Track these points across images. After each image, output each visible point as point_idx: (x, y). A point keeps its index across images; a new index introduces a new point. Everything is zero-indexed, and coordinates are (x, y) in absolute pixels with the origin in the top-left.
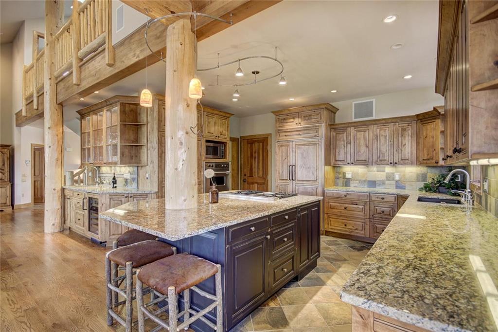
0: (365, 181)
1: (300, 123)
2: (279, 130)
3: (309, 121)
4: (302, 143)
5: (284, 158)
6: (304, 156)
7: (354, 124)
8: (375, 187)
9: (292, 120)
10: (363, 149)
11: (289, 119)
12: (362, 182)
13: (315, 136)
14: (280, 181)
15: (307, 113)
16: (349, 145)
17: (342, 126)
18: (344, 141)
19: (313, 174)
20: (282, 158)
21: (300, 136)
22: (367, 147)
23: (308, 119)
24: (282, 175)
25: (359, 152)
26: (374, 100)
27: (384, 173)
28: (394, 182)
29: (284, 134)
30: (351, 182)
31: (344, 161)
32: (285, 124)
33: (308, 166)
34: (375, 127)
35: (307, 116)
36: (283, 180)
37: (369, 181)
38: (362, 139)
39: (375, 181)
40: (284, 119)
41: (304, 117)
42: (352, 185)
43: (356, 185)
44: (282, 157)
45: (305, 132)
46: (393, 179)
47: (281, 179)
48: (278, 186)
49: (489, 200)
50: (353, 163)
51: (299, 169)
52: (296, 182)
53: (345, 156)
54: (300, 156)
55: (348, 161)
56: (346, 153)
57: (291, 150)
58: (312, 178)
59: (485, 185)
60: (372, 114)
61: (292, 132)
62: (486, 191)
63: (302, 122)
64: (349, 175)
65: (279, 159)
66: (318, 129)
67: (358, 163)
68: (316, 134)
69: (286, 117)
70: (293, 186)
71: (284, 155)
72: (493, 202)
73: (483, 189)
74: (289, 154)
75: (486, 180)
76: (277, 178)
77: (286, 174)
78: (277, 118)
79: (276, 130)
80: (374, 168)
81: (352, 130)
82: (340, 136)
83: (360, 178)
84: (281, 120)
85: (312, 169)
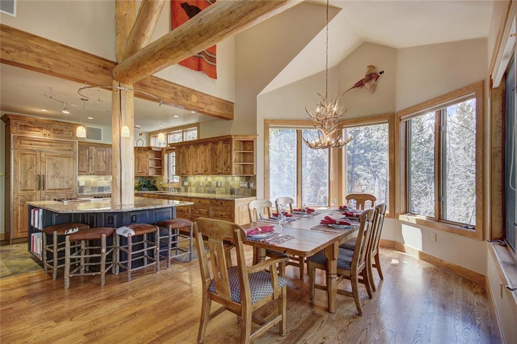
0: (96, 187)
1: (49, 135)
2: (19, 137)
3: (60, 135)
4: (54, 154)
5: (28, 167)
6: (57, 166)
7: (95, 145)
8: (103, 191)
9: (38, 129)
10: (102, 164)
11: (34, 128)
12: (93, 188)
13: (70, 150)
14: (23, 192)
15: (59, 128)
16: (91, 160)
17: (86, 144)
18: (86, 156)
19: (67, 183)
21: (50, 147)
22: (105, 162)
23: (59, 133)
24: (25, 185)
25: (99, 165)
26: (102, 128)
29: (28, 142)
30: (85, 189)
31: (86, 172)
32: (26, 132)
33: (62, 176)
35: (57, 130)
36: (26, 190)
37: (99, 188)
38: (101, 156)
39: (103, 187)
40: (25, 126)
41: (54, 130)
43: (89, 191)
44: (25, 166)
45: (58, 144)
47: (24, 190)
48: (17, 198)
49: (189, 189)
50: (94, 174)
51: (49, 179)
52: (46, 191)
53: (87, 168)
54: (52, 166)
55: (90, 172)
56: (88, 166)
57: (38, 160)
58: (66, 186)
59: (186, 184)
60: (100, 139)
61: (40, 141)
62: (186, 186)
63: (51, 135)
64: (82, 184)
65: (20, 168)
66: (72, 144)
67: (98, 174)
68: (71, 148)
69: (29, 125)
70: (42, 196)
71: (28, 163)
72: (194, 189)
73: (183, 185)
74: (36, 164)
75: (187, 182)
76: (17, 189)
77: (32, 184)
78: (13, 122)
79: (14, 136)
80: (103, 178)
81: (94, 150)
82: (83, 152)
83: (92, 185)
84: (20, 126)
85: (66, 179)
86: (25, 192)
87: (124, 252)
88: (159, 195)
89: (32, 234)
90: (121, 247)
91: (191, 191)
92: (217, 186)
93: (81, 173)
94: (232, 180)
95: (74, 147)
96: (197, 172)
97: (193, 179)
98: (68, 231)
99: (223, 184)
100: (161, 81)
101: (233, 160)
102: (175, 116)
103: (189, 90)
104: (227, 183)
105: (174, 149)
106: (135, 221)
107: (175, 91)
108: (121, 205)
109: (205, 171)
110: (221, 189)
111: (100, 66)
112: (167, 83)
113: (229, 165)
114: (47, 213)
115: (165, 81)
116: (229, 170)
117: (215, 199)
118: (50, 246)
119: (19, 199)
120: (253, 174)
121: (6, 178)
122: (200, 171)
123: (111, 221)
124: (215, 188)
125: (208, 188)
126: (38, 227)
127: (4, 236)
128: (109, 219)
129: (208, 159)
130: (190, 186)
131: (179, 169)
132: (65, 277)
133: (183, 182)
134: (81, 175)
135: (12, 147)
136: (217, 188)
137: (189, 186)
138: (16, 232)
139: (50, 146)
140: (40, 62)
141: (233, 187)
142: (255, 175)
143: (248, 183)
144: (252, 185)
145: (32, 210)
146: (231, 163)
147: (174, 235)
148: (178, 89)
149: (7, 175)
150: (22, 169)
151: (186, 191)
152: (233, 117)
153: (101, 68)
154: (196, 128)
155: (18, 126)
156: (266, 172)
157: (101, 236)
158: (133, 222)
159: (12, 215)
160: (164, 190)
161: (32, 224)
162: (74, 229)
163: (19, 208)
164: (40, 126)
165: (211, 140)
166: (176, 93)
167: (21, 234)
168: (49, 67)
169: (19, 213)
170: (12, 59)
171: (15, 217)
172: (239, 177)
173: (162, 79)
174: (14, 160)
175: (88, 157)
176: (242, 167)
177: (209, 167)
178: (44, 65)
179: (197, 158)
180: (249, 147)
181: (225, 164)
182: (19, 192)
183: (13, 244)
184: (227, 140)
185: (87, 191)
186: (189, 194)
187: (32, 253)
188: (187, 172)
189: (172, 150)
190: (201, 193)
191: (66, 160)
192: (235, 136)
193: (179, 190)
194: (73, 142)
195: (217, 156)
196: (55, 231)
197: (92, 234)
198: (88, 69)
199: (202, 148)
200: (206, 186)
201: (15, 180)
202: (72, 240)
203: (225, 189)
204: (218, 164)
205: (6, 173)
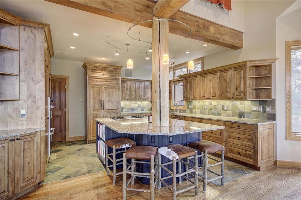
0: (129, 108)
1: (106, 74)
2: (91, 76)
3: (111, 74)
4: (108, 87)
5: (96, 96)
6: (110, 95)
7: (130, 80)
8: (134, 111)
9: (100, 71)
10: (133, 93)
11: (98, 70)
12: (128, 109)
14: (93, 111)
15: (111, 69)
16: (127, 90)
17: (125, 80)
18: (125, 88)
19: (115, 105)
20: (94, 96)
21: (106, 83)
22: (135, 92)
24: (94, 107)
25: (132, 94)
26: (133, 69)
27: (137, 104)
28: (140, 108)
29: (96, 80)
31: (125, 98)
32: (95, 73)
33: (113, 101)
34: (138, 83)
35: (110, 71)
36: (95, 110)
37: (131, 109)
38: (133, 88)
39: (134, 108)
40: (94, 69)
41: (108, 71)
42: (124, 111)
43: (126, 111)
44: (94, 94)
45: (110, 80)
46: (140, 107)
47: (93, 110)
48: (90, 115)
49: (194, 111)
50: (129, 100)
51: (106, 103)
52: (105, 111)
53: (125, 95)
54: (107, 94)
55: (127, 98)
56: (126, 94)
57: (101, 91)
58: (115, 108)
59: (191, 107)
60: (132, 76)
61: (101, 79)
62: (191, 108)
63: (107, 74)
64: (122, 106)
65: (91, 96)
66: (118, 80)
67: (131, 99)
68: (117, 83)
69: (96, 69)
70: (103, 114)
71: (96, 93)
72: (198, 111)
73: (188, 108)
74: (100, 93)
75: (192, 105)
76: (90, 109)
77: (97, 106)
78: (88, 67)
79: (89, 76)
80: (133, 102)
81: (129, 83)
82: (123, 85)
83: (127, 107)
84: (92, 69)
85: (115, 103)
86: (94, 111)
87: (164, 169)
88: (172, 115)
89: (99, 141)
90: (162, 165)
91: (195, 113)
92: (223, 109)
93: (123, 99)
94: (241, 104)
95: (119, 81)
96: (205, 97)
97: (197, 104)
98: (122, 146)
99: (230, 108)
100: (188, 16)
101: (248, 85)
102: (187, 52)
103: (208, 23)
104: (235, 107)
105: (183, 80)
106: (172, 142)
107: (197, 23)
108: (161, 126)
109: (212, 97)
110: (227, 112)
111: (144, 5)
112: (192, 17)
113: (242, 90)
114: (108, 129)
115: (191, 15)
116: (242, 94)
117: (231, 121)
118: (110, 154)
119: (91, 116)
120: (271, 98)
121: (85, 102)
122: (207, 96)
123: (153, 141)
124: (221, 111)
125: (212, 111)
126: (102, 137)
127: (84, 137)
128: (151, 138)
129: (216, 85)
130: (195, 108)
131: (187, 95)
132: (123, 190)
133: (189, 105)
134: (123, 100)
135: (88, 83)
136: (222, 111)
137: (193, 109)
138: (90, 136)
139: (107, 81)
140: (104, 5)
141: (243, 111)
142: (274, 100)
143: (263, 107)
144: (268, 109)
145: (98, 125)
146: (245, 88)
147: (200, 156)
148: (200, 22)
149: (86, 100)
150: (93, 97)
151: (191, 112)
152: (242, 45)
153: (145, 7)
154: (201, 61)
155: (91, 70)
156: (287, 96)
157: (150, 156)
158: (170, 142)
159: (88, 126)
160: (172, 111)
161: (98, 134)
162: (126, 144)
163: (92, 121)
164: (102, 69)
165: (219, 68)
166: (198, 25)
167: (93, 137)
168: (110, 8)
169: (92, 124)
170: (86, 3)
171: (89, 127)
172: (251, 101)
173: (188, 14)
174: (89, 91)
175: (125, 89)
176: (254, 92)
177: (218, 92)
178: (107, 7)
179: (204, 86)
180: (264, 72)
181: (237, 89)
182: (91, 111)
183: (89, 143)
184: (240, 67)
185: (125, 111)
186: (193, 115)
187: (99, 154)
188: (194, 97)
189: (179, 81)
190: (205, 114)
191: (114, 90)
192: (251, 61)
193: (184, 111)
194: (118, 78)
195: (226, 82)
196: (114, 145)
197: (143, 154)
198: (136, 9)
199: (209, 77)
200: (211, 109)
201: (90, 104)
202: (127, 158)
203: (232, 112)
204: (228, 90)
205: (85, 99)
